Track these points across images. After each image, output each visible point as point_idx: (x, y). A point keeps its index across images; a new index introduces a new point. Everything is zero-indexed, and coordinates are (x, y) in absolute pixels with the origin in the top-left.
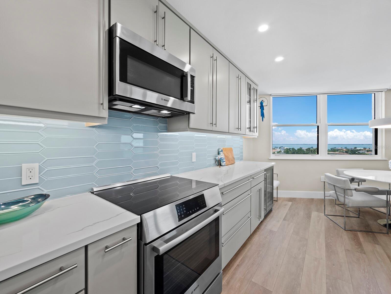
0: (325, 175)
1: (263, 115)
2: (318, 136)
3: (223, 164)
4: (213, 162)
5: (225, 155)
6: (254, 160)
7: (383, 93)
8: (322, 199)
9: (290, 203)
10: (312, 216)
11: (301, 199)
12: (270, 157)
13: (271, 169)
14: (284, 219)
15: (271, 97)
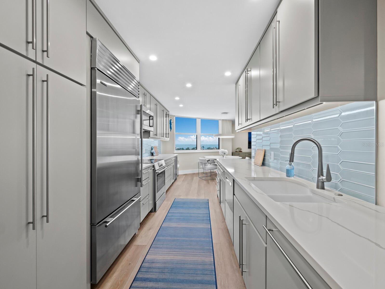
0: (199, 159)
1: (171, 128)
2: (197, 140)
3: (154, 155)
4: (150, 154)
5: (155, 150)
6: (165, 153)
7: (221, 121)
8: (198, 173)
9: (185, 176)
10: (194, 179)
11: (189, 174)
12: (174, 152)
13: (176, 157)
14: (183, 181)
15: (175, 117)
